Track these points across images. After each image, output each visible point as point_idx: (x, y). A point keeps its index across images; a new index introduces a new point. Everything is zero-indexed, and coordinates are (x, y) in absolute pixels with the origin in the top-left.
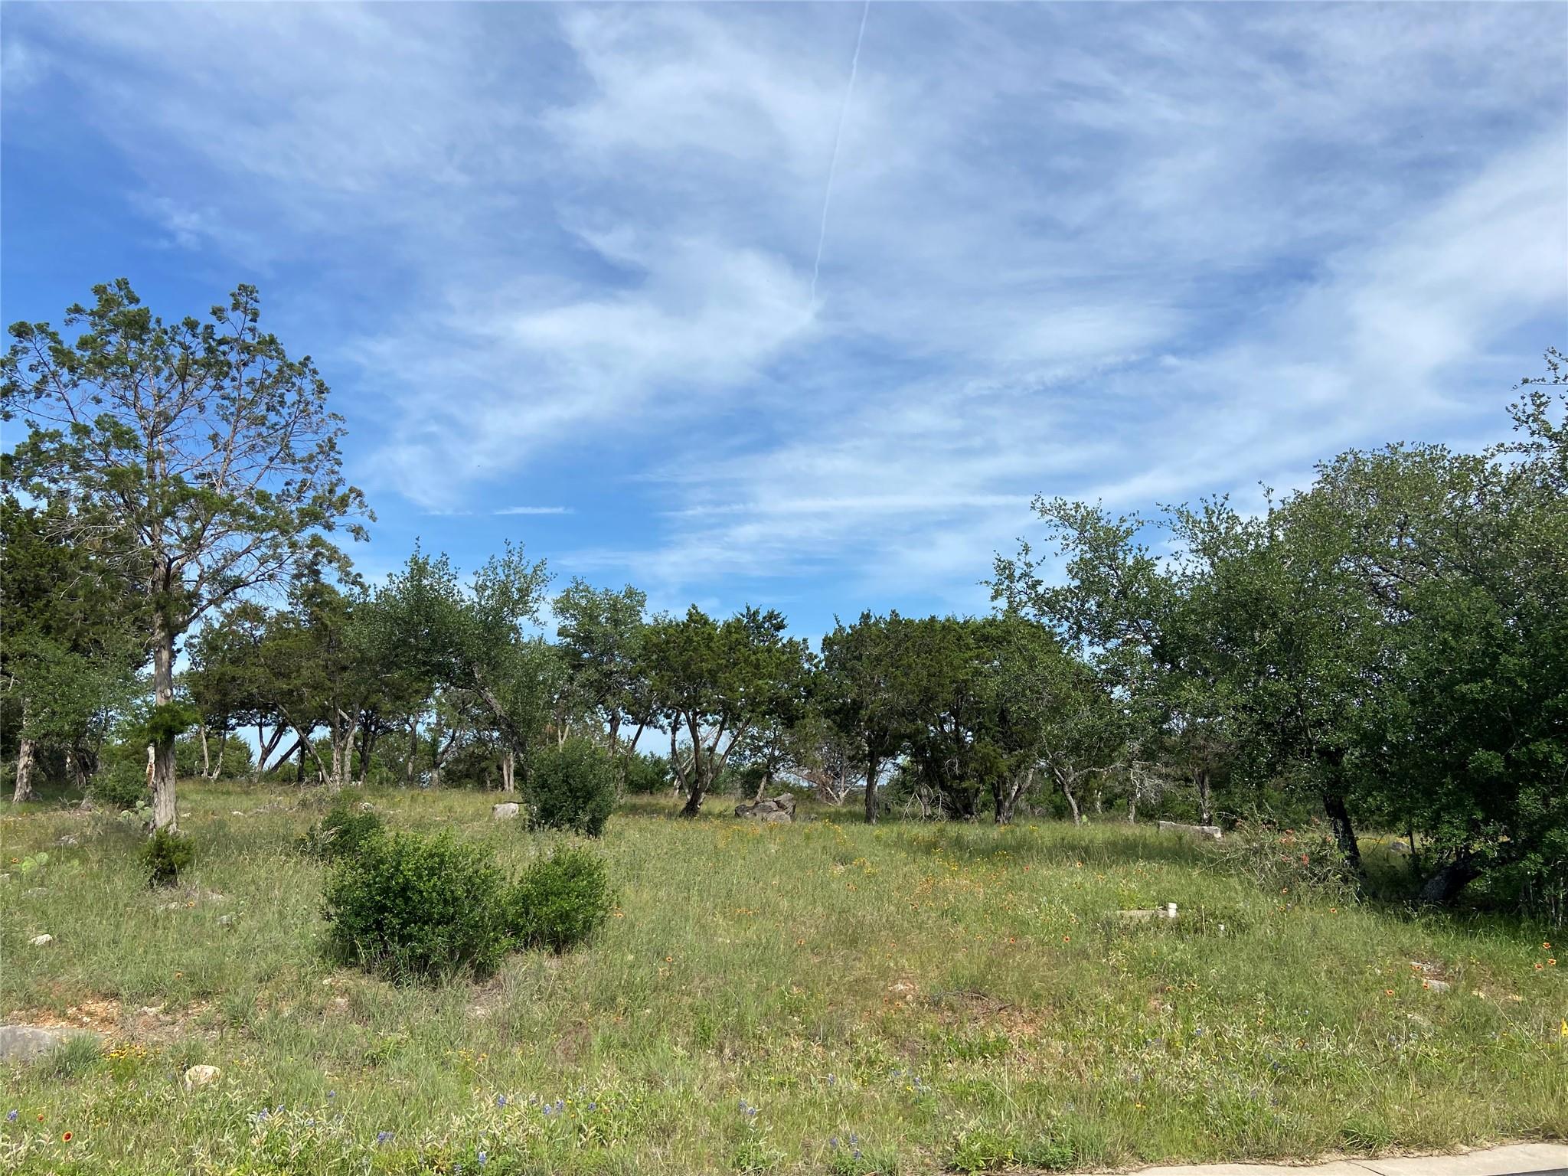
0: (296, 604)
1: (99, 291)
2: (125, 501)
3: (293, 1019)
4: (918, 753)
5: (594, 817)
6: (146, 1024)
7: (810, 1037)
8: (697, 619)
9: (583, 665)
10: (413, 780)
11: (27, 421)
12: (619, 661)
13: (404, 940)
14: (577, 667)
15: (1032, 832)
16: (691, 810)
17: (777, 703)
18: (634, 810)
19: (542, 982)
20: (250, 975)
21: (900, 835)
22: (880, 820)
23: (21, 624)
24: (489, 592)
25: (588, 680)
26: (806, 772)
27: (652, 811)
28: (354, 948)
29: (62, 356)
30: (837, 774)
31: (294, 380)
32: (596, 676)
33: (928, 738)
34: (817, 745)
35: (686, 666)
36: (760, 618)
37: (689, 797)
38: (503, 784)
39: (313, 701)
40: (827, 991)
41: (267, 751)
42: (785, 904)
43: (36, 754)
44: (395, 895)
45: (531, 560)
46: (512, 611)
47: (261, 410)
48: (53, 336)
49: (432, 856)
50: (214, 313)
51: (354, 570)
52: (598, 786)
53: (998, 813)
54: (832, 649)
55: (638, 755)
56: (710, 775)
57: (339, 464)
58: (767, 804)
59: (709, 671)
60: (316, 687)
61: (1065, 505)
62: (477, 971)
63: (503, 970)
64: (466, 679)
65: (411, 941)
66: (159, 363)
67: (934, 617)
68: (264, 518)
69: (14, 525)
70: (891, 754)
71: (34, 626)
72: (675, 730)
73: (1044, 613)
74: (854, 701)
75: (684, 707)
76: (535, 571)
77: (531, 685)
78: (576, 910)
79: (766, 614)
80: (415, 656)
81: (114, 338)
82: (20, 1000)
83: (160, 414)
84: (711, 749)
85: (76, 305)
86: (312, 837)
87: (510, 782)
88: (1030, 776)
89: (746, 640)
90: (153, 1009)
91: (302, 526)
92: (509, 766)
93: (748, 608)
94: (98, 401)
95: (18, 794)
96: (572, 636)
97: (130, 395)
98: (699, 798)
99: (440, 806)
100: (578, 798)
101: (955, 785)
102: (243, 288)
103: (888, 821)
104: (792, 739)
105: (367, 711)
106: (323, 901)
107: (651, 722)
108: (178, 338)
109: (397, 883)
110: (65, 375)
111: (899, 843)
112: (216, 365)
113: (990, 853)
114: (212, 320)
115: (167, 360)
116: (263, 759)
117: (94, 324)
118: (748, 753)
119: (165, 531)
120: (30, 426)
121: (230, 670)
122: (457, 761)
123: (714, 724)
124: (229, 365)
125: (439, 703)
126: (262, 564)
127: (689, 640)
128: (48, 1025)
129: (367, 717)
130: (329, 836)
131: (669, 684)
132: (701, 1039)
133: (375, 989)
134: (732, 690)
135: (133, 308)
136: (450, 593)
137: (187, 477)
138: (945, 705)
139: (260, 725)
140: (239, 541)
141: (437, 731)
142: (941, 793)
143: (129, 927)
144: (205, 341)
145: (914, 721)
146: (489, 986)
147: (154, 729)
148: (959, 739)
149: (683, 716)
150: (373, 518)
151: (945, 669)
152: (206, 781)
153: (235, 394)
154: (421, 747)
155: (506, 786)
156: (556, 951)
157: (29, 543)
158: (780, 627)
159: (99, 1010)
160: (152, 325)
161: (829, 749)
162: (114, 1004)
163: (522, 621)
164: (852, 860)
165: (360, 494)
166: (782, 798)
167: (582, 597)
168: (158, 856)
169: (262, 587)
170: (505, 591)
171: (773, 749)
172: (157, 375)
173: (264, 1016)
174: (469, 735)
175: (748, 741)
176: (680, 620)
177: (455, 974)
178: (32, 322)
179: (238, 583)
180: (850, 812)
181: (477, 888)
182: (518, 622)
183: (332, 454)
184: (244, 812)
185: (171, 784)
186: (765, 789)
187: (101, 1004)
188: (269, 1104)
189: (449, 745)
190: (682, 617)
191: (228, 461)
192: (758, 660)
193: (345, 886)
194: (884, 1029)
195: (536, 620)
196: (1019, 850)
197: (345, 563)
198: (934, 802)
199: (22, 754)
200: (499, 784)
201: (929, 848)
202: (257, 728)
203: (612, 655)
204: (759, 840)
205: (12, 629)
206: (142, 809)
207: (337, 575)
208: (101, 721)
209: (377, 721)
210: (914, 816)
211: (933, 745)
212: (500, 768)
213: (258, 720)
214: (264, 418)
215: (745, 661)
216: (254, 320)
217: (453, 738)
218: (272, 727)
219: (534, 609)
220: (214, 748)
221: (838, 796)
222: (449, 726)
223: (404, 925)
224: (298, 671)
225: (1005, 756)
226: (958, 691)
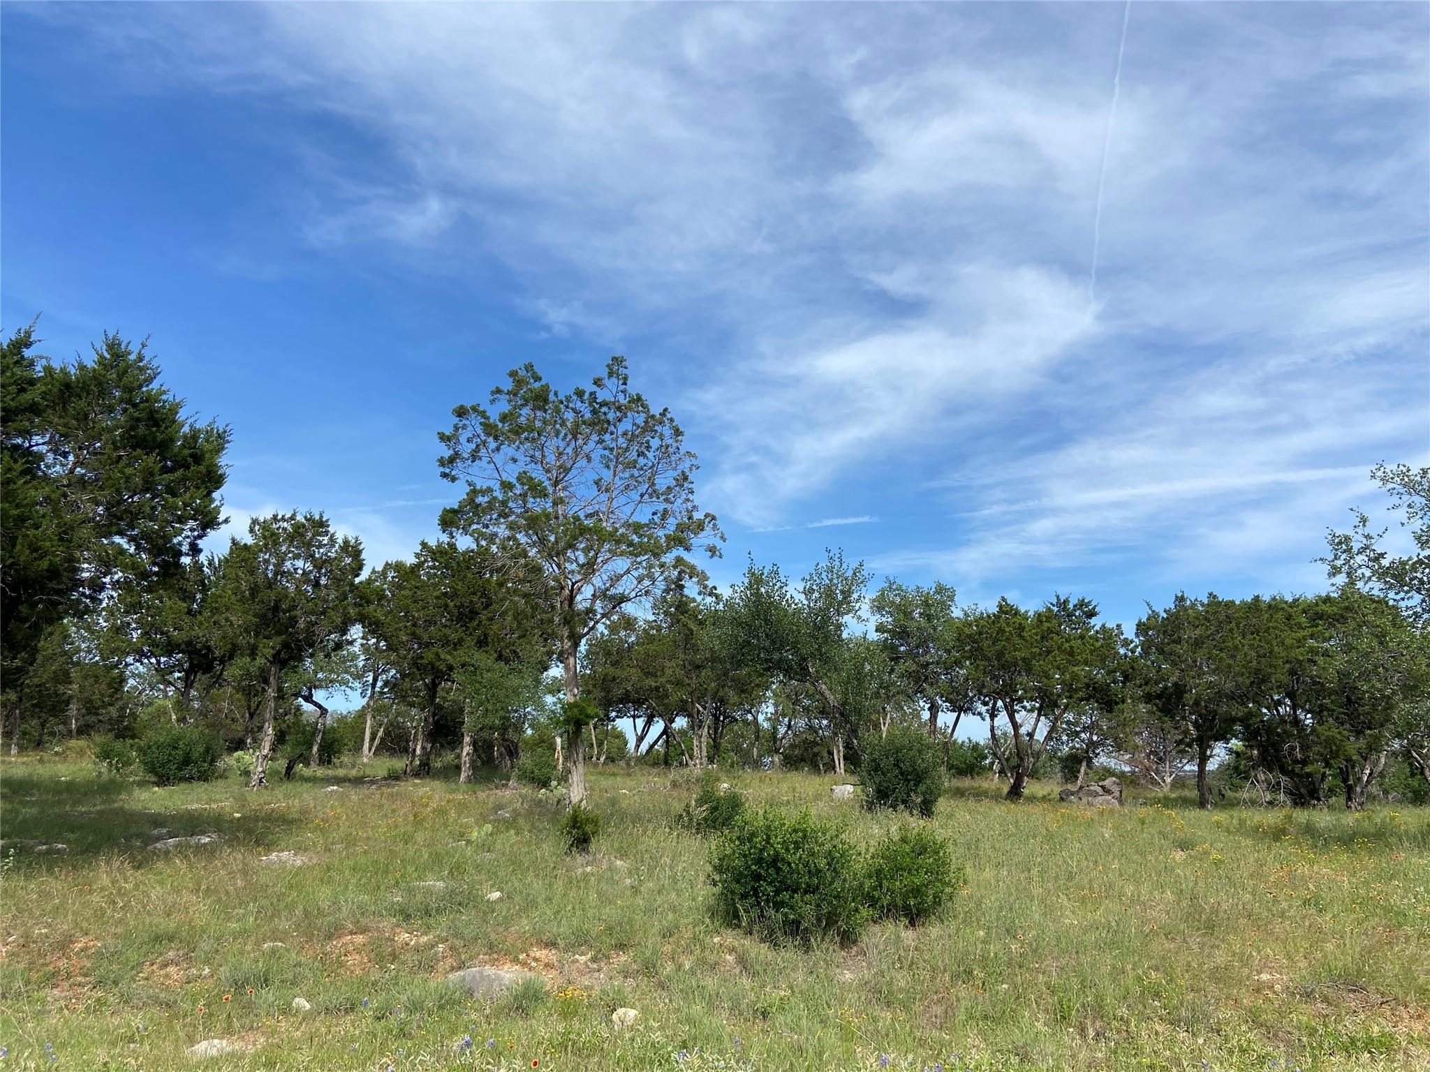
0: (658, 614)
1: (513, 374)
2: (539, 539)
3: (693, 972)
4: (1250, 736)
5: (925, 799)
6: (579, 970)
7: (1174, 1023)
8: (1006, 610)
9: (901, 658)
10: (757, 765)
11: (467, 481)
12: (934, 653)
13: (778, 906)
14: (896, 659)
15: (1392, 819)
16: (1015, 793)
17: (1094, 688)
18: (960, 793)
19: (902, 953)
20: (654, 931)
21: (1242, 822)
22: (1215, 805)
23: (461, 641)
24: (816, 595)
25: (906, 671)
26: (1127, 757)
27: (979, 795)
28: (736, 911)
29: (489, 429)
30: (1160, 759)
31: (656, 428)
32: (914, 667)
33: (1263, 721)
34: (1137, 730)
35: (1000, 655)
36: (1071, 606)
37: (1012, 781)
38: (834, 768)
39: (676, 696)
40: (1187, 977)
41: (640, 739)
42: (1129, 889)
43: (474, 743)
44: (768, 865)
45: (851, 563)
46: (838, 610)
47: (633, 455)
48: (483, 414)
49: (795, 831)
50: (595, 383)
51: (710, 584)
52: (926, 771)
53: (1349, 799)
54: (1147, 634)
55: (956, 740)
56: (1031, 759)
57: (692, 492)
58: (1092, 788)
59: (1024, 659)
60: (678, 684)
61: (1409, 470)
62: (842, 938)
63: (865, 938)
64: (802, 673)
65: (784, 908)
66: (558, 426)
67: (1258, 596)
68: (641, 544)
69: (454, 564)
70: (1223, 737)
71: (470, 641)
72: (993, 716)
73: (1391, 587)
74: (1175, 685)
75: (999, 694)
76: (855, 573)
77: (859, 677)
78: (926, 886)
79: (1076, 602)
80: (758, 655)
81: (525, 411)
82: (484, 946)
83: (560, 467)
84: (1031, 735)
85: (497, 388)
86: (688, 813)
87: (841, 766)
88: (1383, 760)
89: (1058, 629)
90: (583, 957)
91: (669, 548)
92: (839, 752)
93: (1058, 597)
94: (515, 461)
95: (463, 776)
96: (889, 631)
97: (538, 454)
98: (1023, 782)
99: (785, 787)
100: (909, 781)
101: (1297, 770)
102: (614, 359)
103: (1224, 807)
104: (1109, 725)
105: (716, 704)
106: (709, 868)
107: (969, 709)
108: (571, 405)
109: (769, 855)
110: (492, 444)
111: (1241, 828)
112: (599, 424)
113: (1347, 840)
114: (595, 388)
115: (563, 424)
116: (638, 746)
117: (510, 401)
118: (1065, 738)
119: (568, 560)
120: (470, 485)
121: (611, 671)
122: (793, 746)
123: (1031, 711)
124: (609, 423)
125: (775, 695)
126: (639, 582)
127: (1001, 631)
128: (506, 968)
129: (717, 709)
130: (701, 812)
131: (985, 673)
132: (1061, 1017)
133: (757, 950)
134: (1048, 677)
135: (537, 385)
136: (782, 596)
137: (582, 515)
138: (1279, 687)
139: (634, 717)
140: (621, 564)
141: (775, 720)
142: (1284, 780)
143: (559, 886)
144: (590, 405)
145: (1244, 704)
146: (854, 953)
147: (567, 722)
148: (1296, 722)
149: (1000, 703)
150: (723, 538)
151: (1276, 649)
152: (596, 765)
153: (614, 445)
154: (761, 734)
155: (838, 770)
156: (910, 922)
157: (465, 576)
158: (1092, 614)
159: (543, 956)
160: (552, 397)
161: (1150, 733)
162: (553, 952)
163: (847, 619)
164: (1194, 846)
165: (714, 518)
166: (1108, 782)
167: (896, 595)
168: (574, 827)
169: (640, 601)
170: (829, 593)
171: (1091, 734)
172: (557, 436)
173: (669, 968)
174: (801, 723)
175: (1064, 726)
176: (990, 612)
177: (823, 940)
178: (468, 405)
179: (623, 599)
180: (1180, 797)
181: (837, 861)
182: (844, 621)
183: (686, 484)
184: (630, 791)
185: (580, 767)
186: (1086, 774)
187: (544, 952)
188: (684, 1045)
189: (786, 732)
190: (993, 609)
191: (611, 499)
192: (1071, 647)
193: (726, 855)
194: (1254, 1019)
195: (859, 618)
196: (1381, 838)
197: (703, 578)
198: (1275, 788)
199: (465, 744)
200: (831, 767)
201: (1277, 834)
202: (632, 719)
203: (927, 647)
204: (1090, 823)
205: (455, 644)
206: (556, 788)
207: (697, 588)
208: (521, 716)
209: (725, 712)
210: (1254, 802)
211: (1269, 728)
212: (831, 753)
213: (632, 713)
214: (635, 461)
215: (1059, 648)
216: (625, 384)
217: (789, 727)
218: (642, 719)
219: (857, 608)
220: (600, 737)
221: (1164, 781)
222: (784, 716)
223: (777, 892)
224: (662, 670)
225: (1352, 739)
226: (1292, 672)
